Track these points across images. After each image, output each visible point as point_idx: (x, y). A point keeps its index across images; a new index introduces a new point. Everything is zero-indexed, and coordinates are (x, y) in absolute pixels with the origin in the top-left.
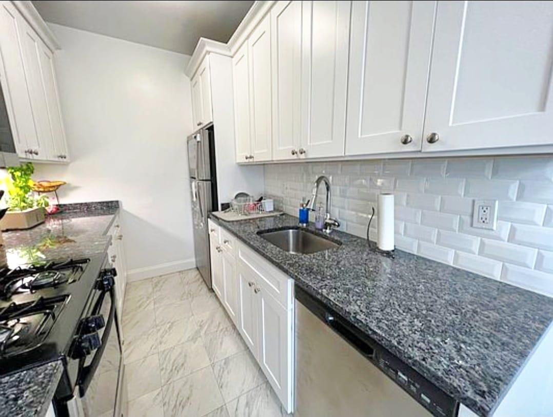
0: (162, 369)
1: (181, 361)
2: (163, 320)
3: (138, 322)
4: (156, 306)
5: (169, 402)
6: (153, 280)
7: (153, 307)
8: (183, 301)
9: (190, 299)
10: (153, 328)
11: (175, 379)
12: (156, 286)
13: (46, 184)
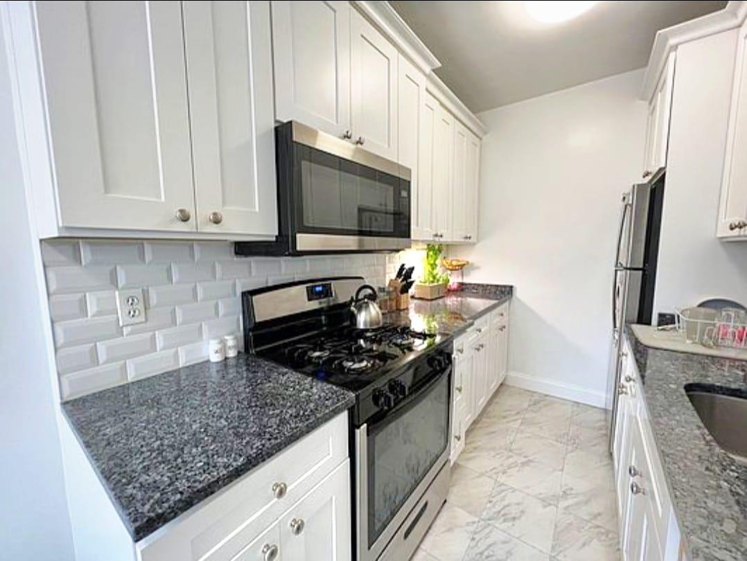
0: (490, 502)
1: (514, 511)
2: (520, 449)
3: (493, 432)
4: (522, 428)
5: (478, 541)
6: (535, 395)
7: (517, 426)
8: (559, 445)
9: (570, 448)
10: (506, 449)
11: (497, 525)
12: (535, 404)
13: (454, 263)
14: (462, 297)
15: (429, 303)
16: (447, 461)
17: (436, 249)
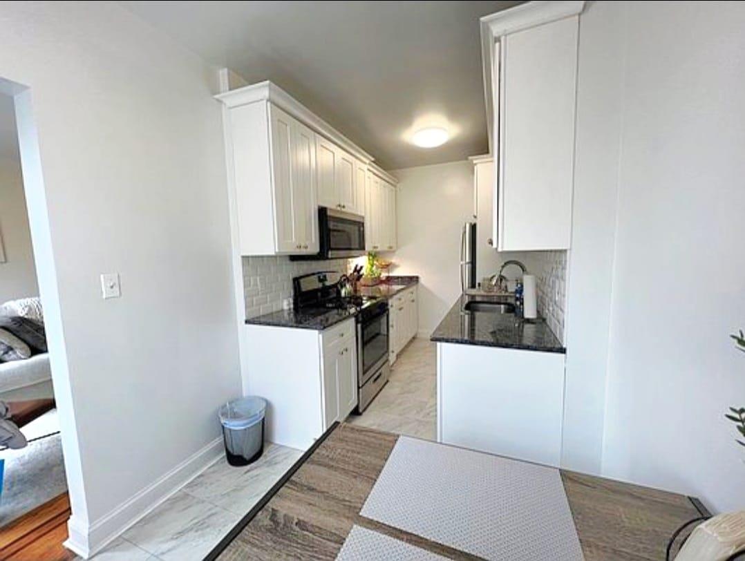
13: (383, 264)
14: (389, 285)
15: (370, 288)
16: (387, 360)
17: (374, 256)
